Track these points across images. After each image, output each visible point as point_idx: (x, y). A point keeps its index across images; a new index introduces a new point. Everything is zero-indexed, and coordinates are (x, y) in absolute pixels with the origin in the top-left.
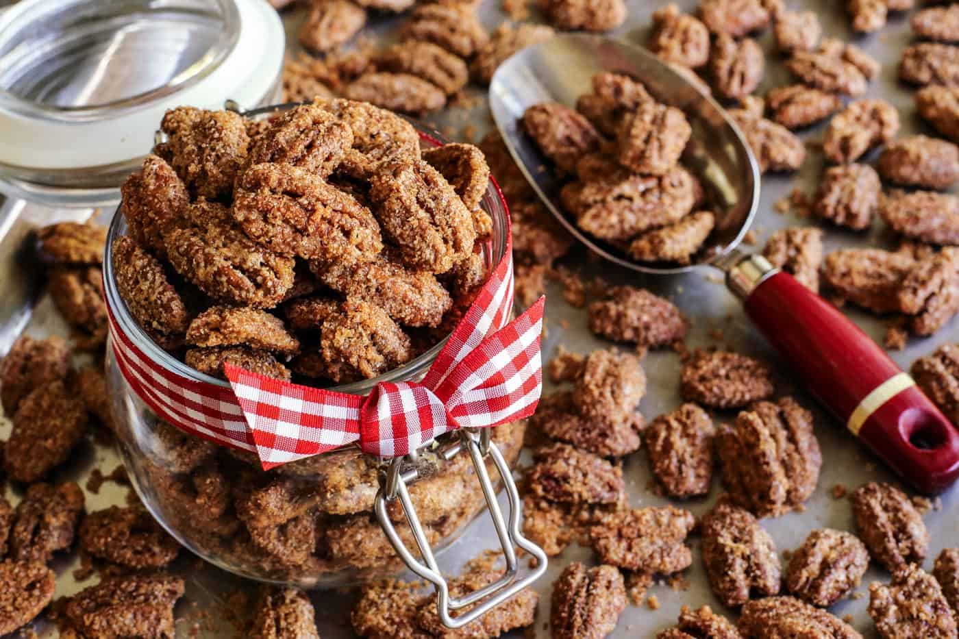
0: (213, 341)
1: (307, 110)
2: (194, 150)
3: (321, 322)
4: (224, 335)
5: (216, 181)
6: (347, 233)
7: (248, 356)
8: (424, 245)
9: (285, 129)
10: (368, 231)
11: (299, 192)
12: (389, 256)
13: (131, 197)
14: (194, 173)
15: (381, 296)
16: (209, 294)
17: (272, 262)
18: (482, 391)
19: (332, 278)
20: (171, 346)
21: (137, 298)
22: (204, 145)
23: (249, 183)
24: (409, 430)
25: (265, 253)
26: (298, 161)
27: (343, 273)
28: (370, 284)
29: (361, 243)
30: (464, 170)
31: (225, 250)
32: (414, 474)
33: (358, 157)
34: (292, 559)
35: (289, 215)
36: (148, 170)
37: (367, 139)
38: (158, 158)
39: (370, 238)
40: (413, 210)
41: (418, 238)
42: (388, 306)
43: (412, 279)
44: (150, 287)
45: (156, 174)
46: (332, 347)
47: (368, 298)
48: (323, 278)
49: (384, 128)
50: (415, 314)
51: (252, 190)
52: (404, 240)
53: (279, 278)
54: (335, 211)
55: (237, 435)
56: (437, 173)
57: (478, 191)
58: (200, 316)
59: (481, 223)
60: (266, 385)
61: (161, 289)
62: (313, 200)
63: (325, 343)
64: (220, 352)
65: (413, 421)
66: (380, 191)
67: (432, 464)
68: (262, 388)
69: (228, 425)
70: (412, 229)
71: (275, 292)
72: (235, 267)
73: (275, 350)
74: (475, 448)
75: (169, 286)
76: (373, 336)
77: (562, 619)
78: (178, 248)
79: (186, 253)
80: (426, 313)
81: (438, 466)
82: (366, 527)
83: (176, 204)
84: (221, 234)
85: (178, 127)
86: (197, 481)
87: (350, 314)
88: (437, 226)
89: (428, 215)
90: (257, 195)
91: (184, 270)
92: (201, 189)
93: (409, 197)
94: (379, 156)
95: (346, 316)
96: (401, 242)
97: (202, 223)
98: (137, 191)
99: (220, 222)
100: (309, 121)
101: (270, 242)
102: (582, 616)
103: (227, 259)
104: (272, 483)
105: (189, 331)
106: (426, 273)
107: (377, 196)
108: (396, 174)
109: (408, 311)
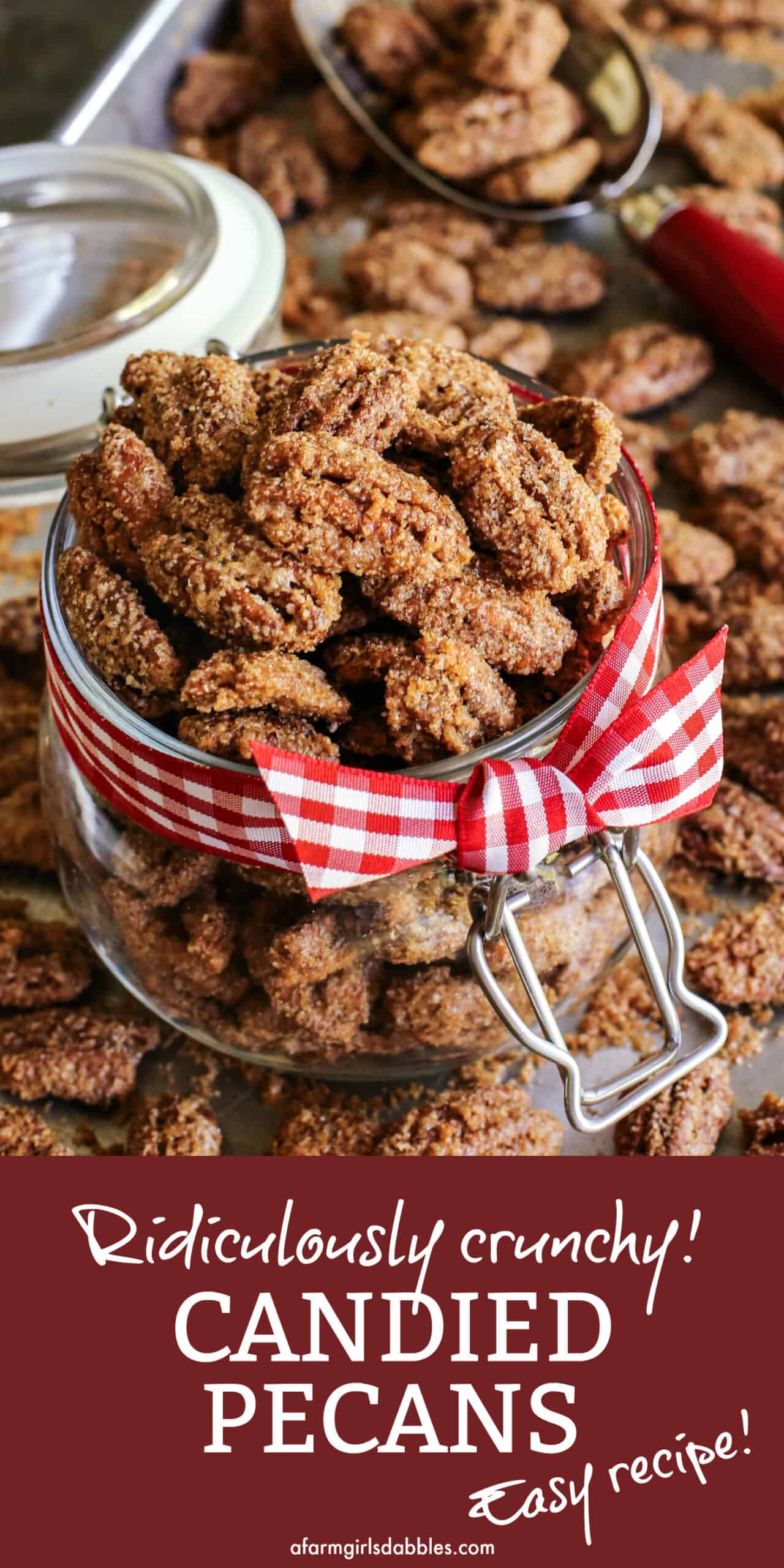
0: (225, 701)
1: (348, 353)
2: (177, 416)
3: (384, 671)
4: (241, 693)
5: (214, 462)
6: (420, 536)
7: (274, 724)
8: (534, 551)
9: (316, 381)
10: (451, 532)
11: (348, 474)
12: (481, 567)
13: (83, 488)
14: (180, 450)
15: (472, 629)
16: (212, 632)
17: (308, 583)
18: (639, 771)
19: (397, 604)
20: (155, 712)
21: (101, 641)
22: (192, 408)
23: (270, 463)
24: (530, 832)
25: (297, 569)
26: (340, 429)
27: (414, 596)
28: (455, 612)
29: (442, 550)
30: (584, 436)
31: (236, 565)
32: (525, 899)
33: (427, 421)
34: (334, 1034)
35: (333, 510)
36: (109, 447)
37: (433, 394)
38: (123, 429)
39: (453, 541)
40: (516, 497)
41: (525, 539)
42: (482, 644)
43: (518, 603)
44: (121, 624)
45: (122, 453)
46: (402, 708)
47: (452, 633)
48: (384, 604)
49: (457, 377)
50: (523, 656)
51: (275, 473)
52: (504, 544)
53: (319, 606)
54: (400, 502)
55: (266, 848)
56: (549, 441)
57: (607, 467)
58: (202, 664)
59: (612, 516)
60: (315, 772)
61: (138, 626)
62: (369, 487)
63: (392, 702)
64: (232, 720)
65: (536, 820)
66: (466, 472)
67: (551, 884)
68: (308, 776)
69: (253, 834)
70: (516, 527)
71: (314, 627)
72: (253, 591)
73: (315, 714)
74: (615, 856)
75: (151, 622)
76: (462, 690)
77: (632, 1135)
78: (163, 563)
79: (178, 569)
80: (539, 653)
81: (558, 887)
82: (446, 982)
83: (154, 497)
84: (229, 541)
85: (148, 382)
86: (188, 918)
87: (430, 657)
88: (552, 521)
89: (539, 505)
90: (283, 480)
91: (172, 595)
92: (192, 474)
93: (510, 481)
94: (454, 418)
95: (423, 660)
96: (500, 547)
97: (199, 526)
98: (93, 479)
99: (227, 523)
100: (351, 368)
101: (305, 551)
102: (662, 1131)
103: (239, 579)
104: (306, 919)
105: (186, 689)
106: (538, 593)
107: (461, 478)
108: (488, 445)
109: (513, 650)
